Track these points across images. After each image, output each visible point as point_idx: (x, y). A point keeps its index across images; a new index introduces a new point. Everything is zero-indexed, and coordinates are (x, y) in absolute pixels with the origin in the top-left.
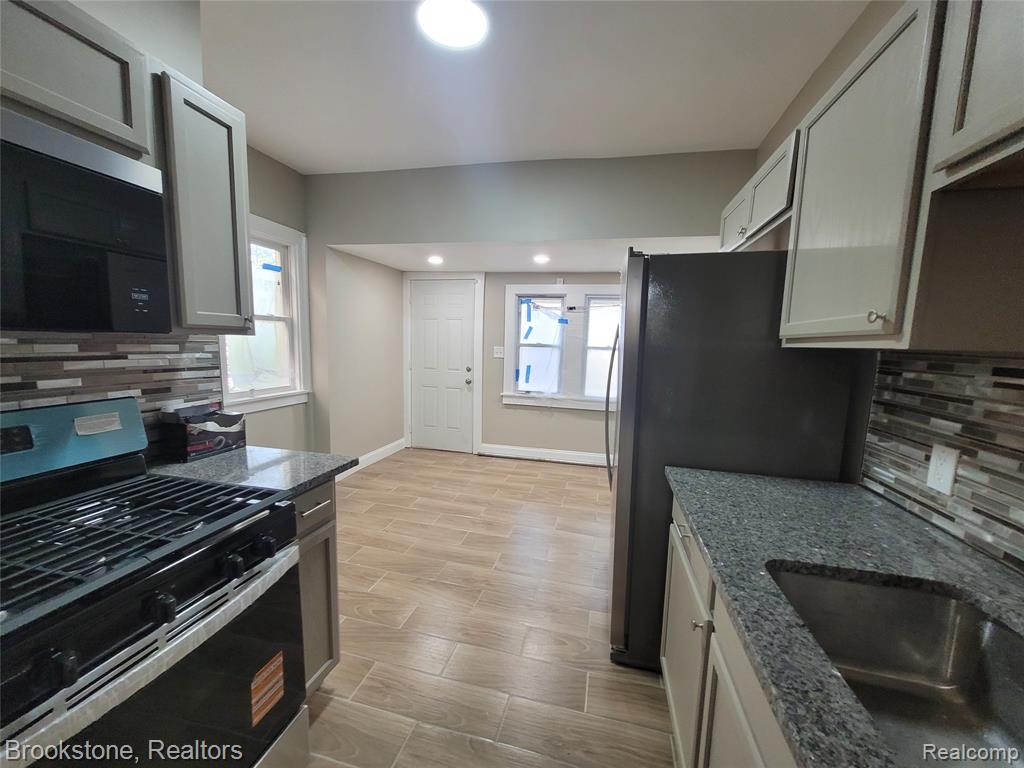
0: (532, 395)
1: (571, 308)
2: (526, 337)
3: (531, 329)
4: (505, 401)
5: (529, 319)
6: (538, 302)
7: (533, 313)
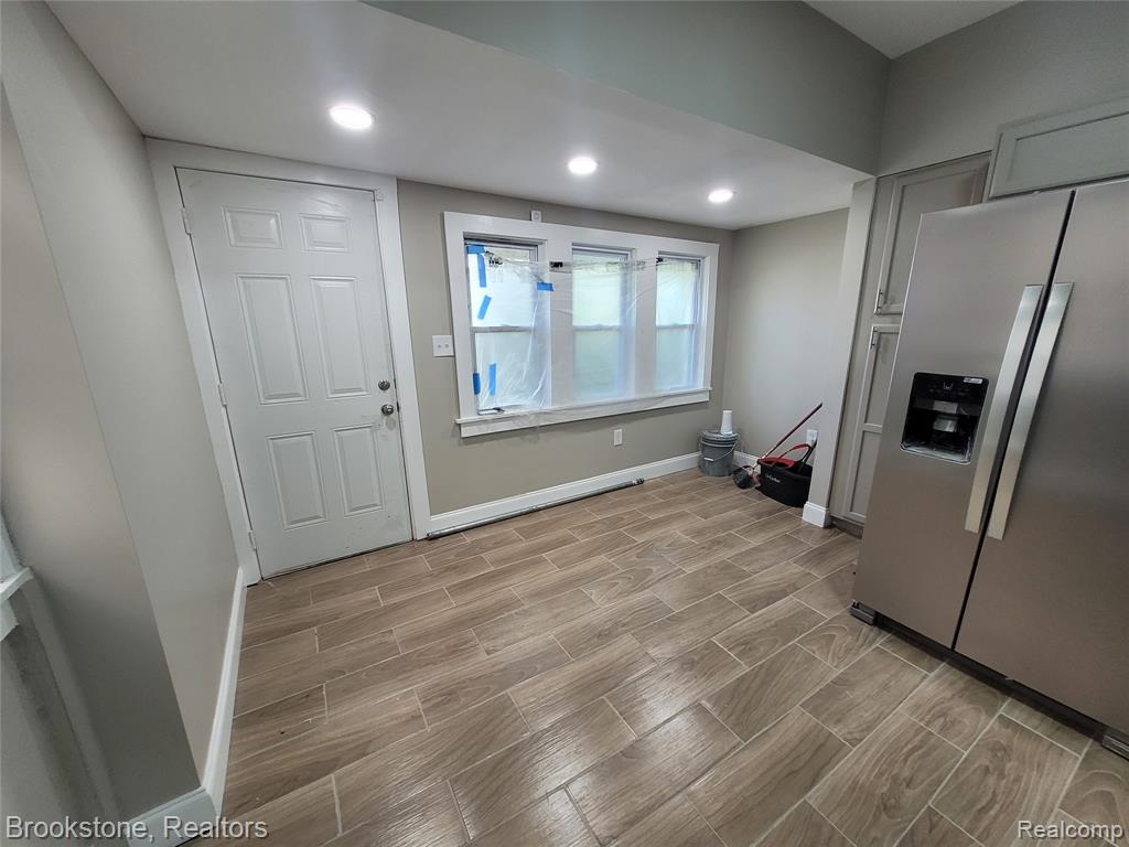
0: (508, 413)
1: (557, 265)
2: (482, 315)
3: (487, 300)
4: (466, 432)
5: (483, 284)
6: (497, 251)
7: (490, 271)
